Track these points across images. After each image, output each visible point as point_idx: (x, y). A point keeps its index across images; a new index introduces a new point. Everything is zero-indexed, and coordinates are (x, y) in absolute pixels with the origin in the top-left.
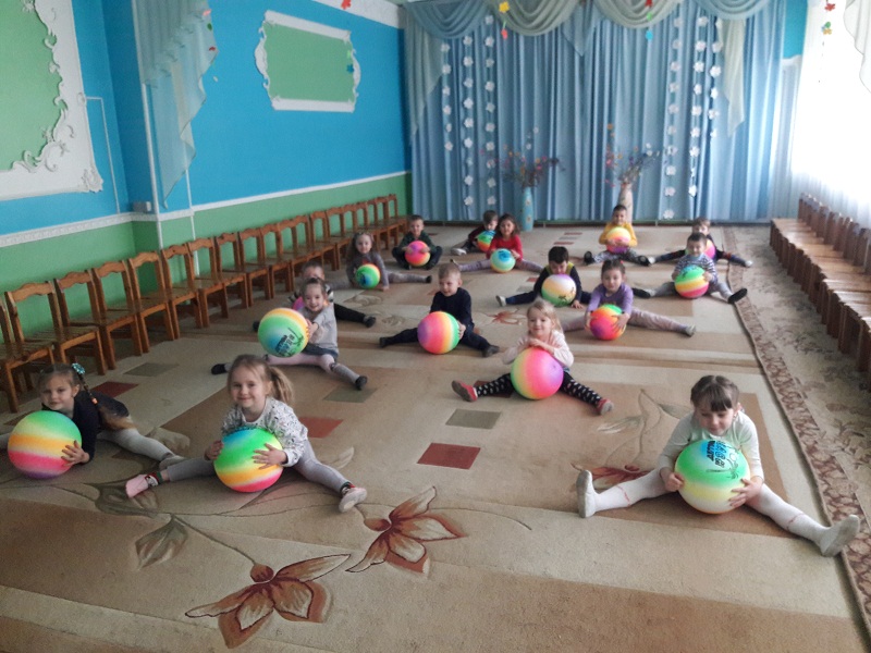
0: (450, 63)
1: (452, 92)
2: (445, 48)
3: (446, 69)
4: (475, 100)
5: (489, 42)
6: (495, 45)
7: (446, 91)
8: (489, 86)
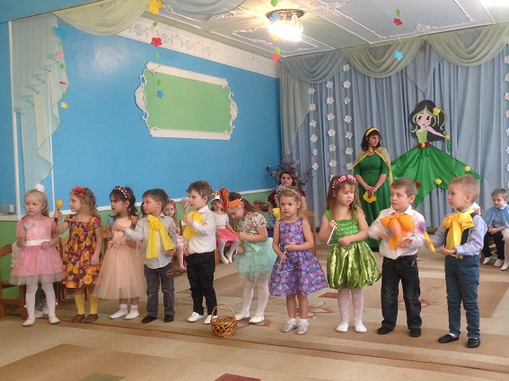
0: (316, 102)
1: (318, 125)
2: (311, 91)
3: (312, 107)
4: (336, 130)
5: (347, 85)
6: (351, 86)
7: (313, 124)
8: (348, 119)
